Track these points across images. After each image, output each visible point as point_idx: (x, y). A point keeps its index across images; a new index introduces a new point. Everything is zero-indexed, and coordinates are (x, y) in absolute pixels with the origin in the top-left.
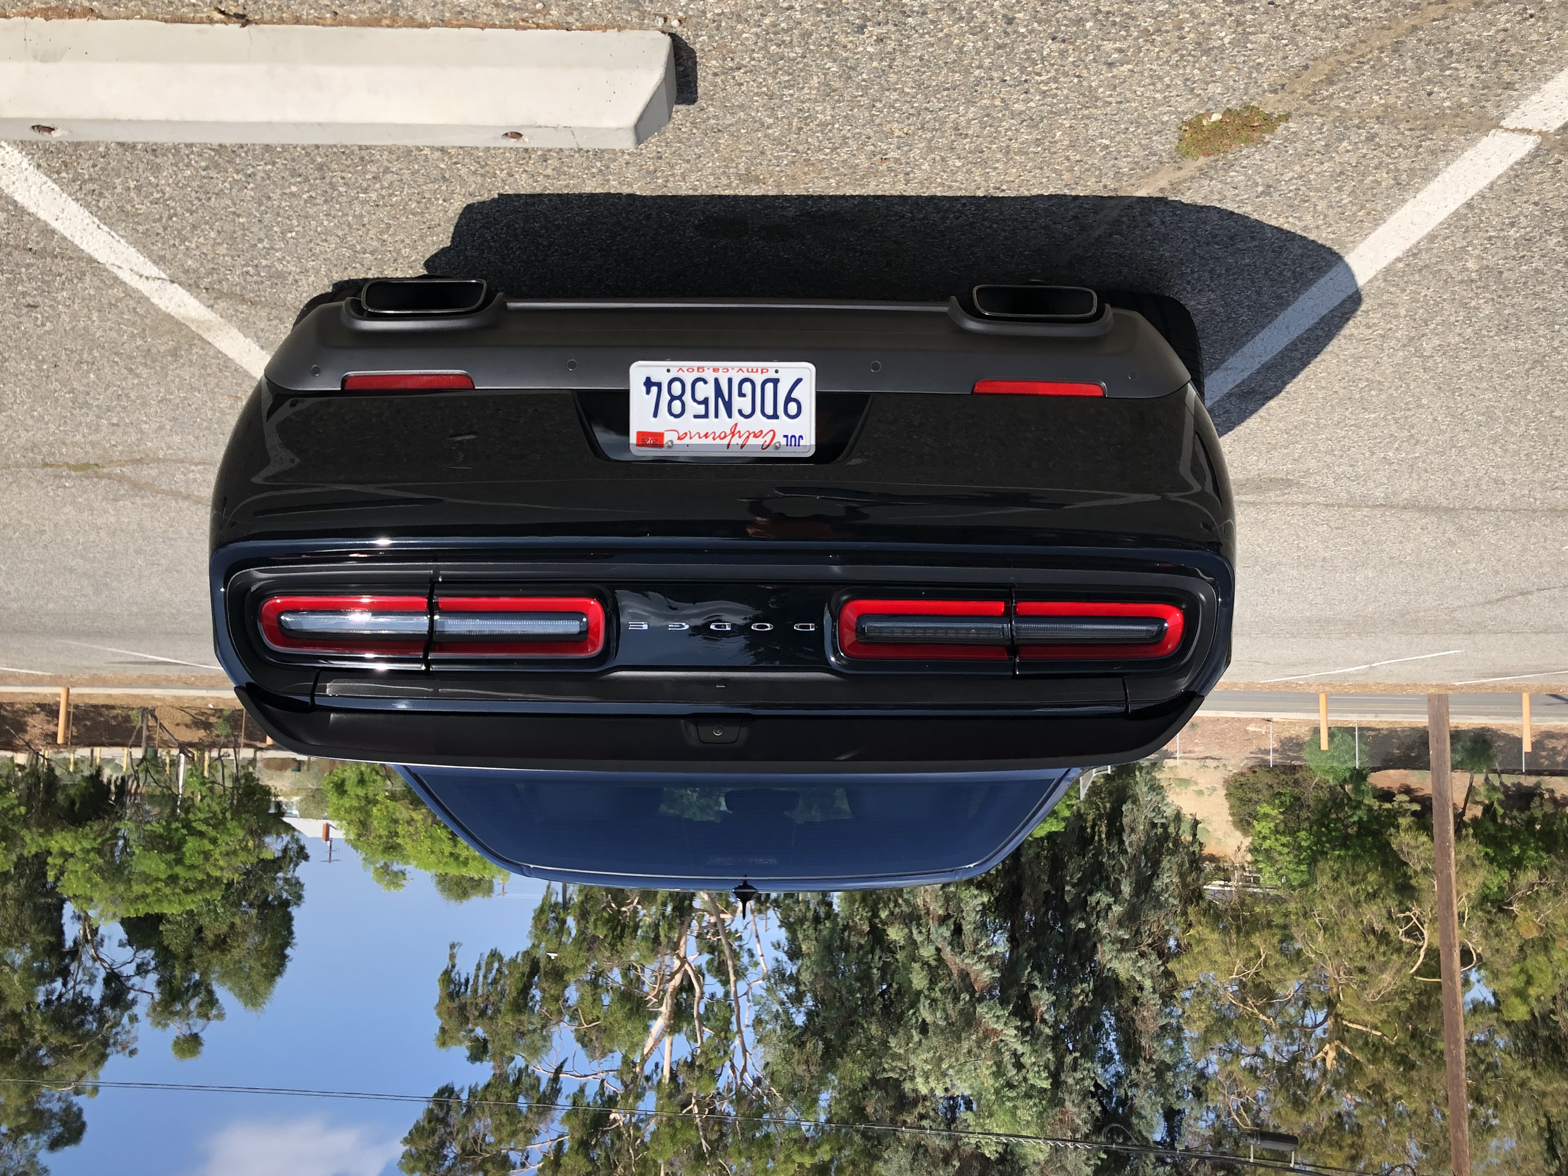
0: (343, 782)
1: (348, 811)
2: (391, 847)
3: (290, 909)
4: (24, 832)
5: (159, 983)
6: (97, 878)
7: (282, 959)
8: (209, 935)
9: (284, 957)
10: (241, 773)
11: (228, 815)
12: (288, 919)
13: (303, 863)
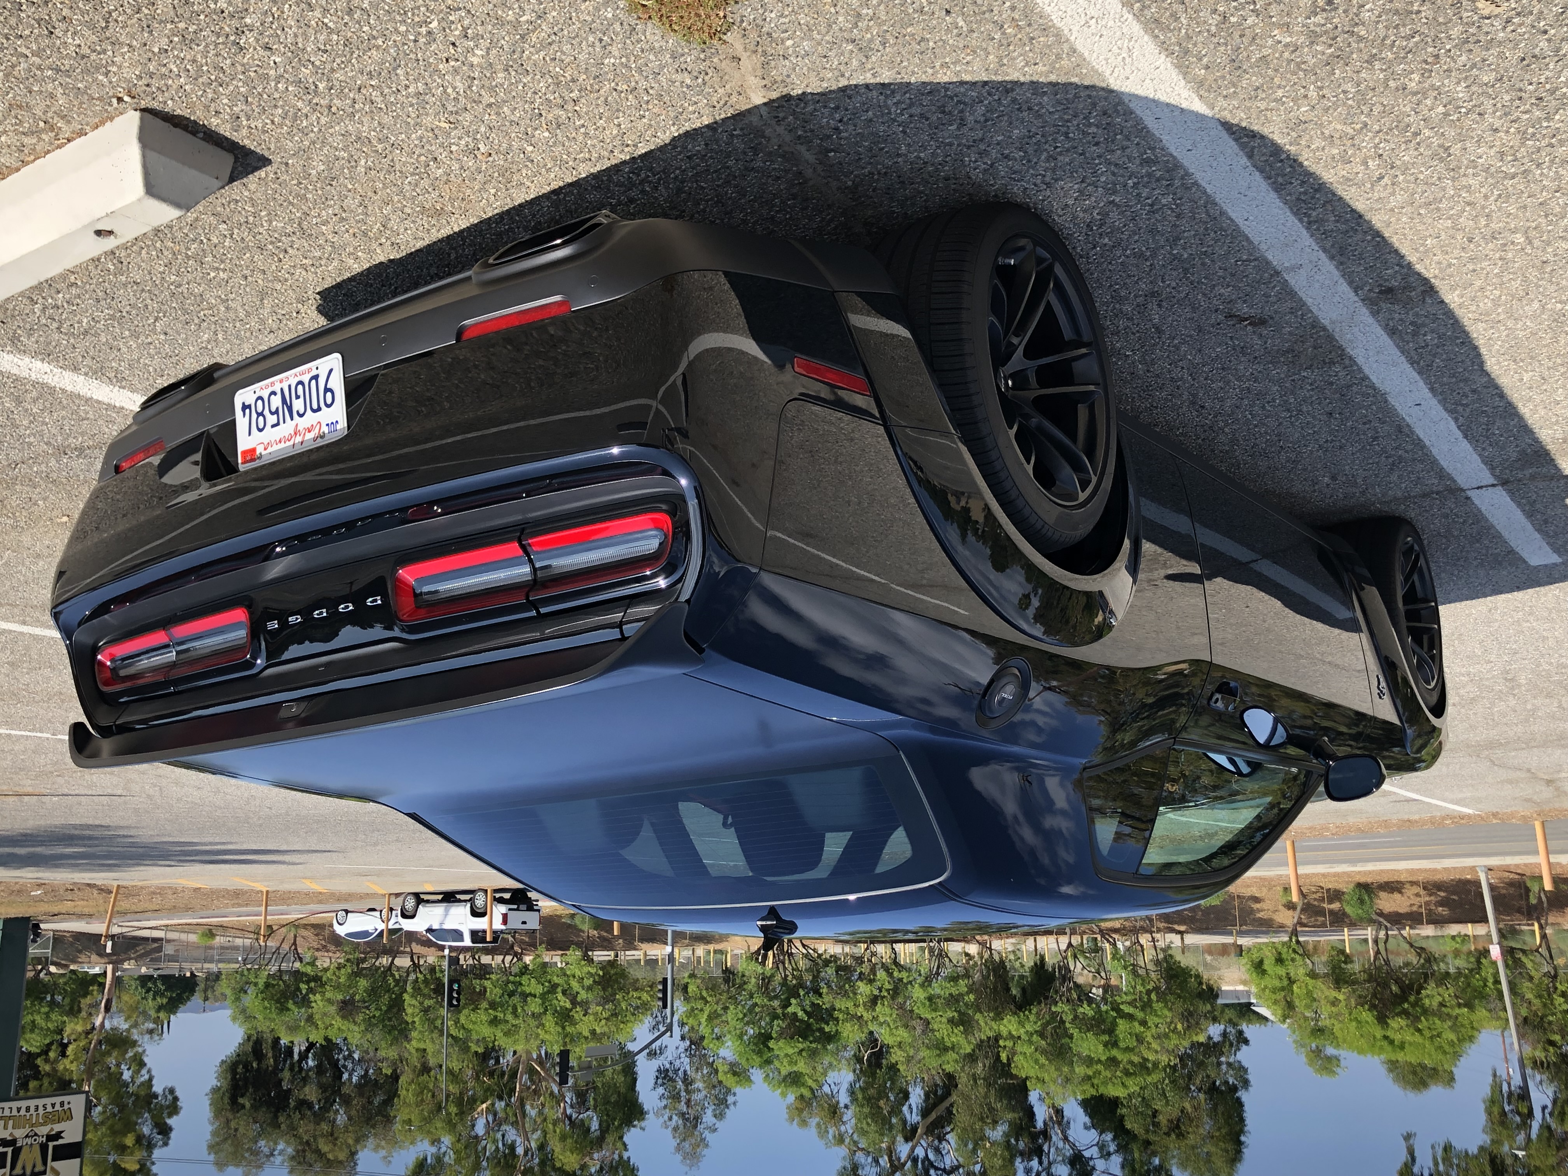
0: (1261, 962)
1: (1274, 991)
2: (1319, 1030)
3: (1239, 1094)
4: (978, 1016)
5: (1123, 1167)
6: (1043, 1060)
7: (1239, 1145)
8: (1162, 1119)
9: (1240, 1143)
10: (1161, 956)
11: (1153, 996)
12: (1239, 1104)
13: (1244, 1047)
